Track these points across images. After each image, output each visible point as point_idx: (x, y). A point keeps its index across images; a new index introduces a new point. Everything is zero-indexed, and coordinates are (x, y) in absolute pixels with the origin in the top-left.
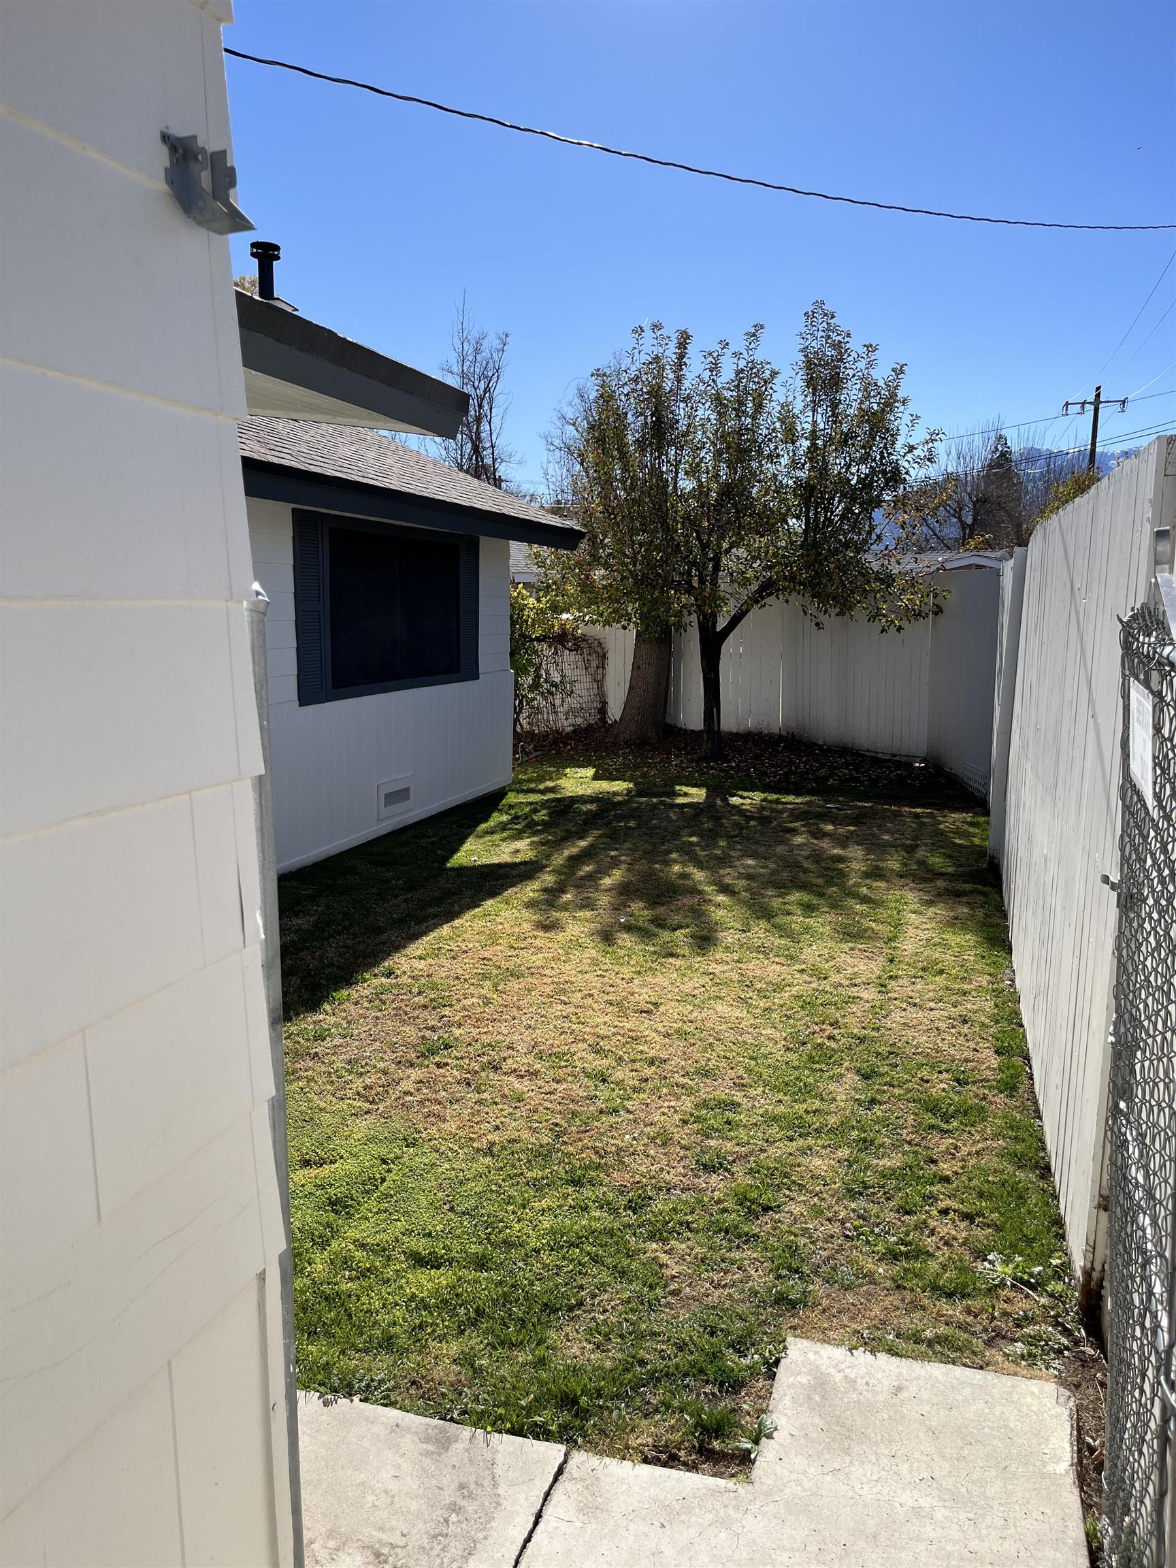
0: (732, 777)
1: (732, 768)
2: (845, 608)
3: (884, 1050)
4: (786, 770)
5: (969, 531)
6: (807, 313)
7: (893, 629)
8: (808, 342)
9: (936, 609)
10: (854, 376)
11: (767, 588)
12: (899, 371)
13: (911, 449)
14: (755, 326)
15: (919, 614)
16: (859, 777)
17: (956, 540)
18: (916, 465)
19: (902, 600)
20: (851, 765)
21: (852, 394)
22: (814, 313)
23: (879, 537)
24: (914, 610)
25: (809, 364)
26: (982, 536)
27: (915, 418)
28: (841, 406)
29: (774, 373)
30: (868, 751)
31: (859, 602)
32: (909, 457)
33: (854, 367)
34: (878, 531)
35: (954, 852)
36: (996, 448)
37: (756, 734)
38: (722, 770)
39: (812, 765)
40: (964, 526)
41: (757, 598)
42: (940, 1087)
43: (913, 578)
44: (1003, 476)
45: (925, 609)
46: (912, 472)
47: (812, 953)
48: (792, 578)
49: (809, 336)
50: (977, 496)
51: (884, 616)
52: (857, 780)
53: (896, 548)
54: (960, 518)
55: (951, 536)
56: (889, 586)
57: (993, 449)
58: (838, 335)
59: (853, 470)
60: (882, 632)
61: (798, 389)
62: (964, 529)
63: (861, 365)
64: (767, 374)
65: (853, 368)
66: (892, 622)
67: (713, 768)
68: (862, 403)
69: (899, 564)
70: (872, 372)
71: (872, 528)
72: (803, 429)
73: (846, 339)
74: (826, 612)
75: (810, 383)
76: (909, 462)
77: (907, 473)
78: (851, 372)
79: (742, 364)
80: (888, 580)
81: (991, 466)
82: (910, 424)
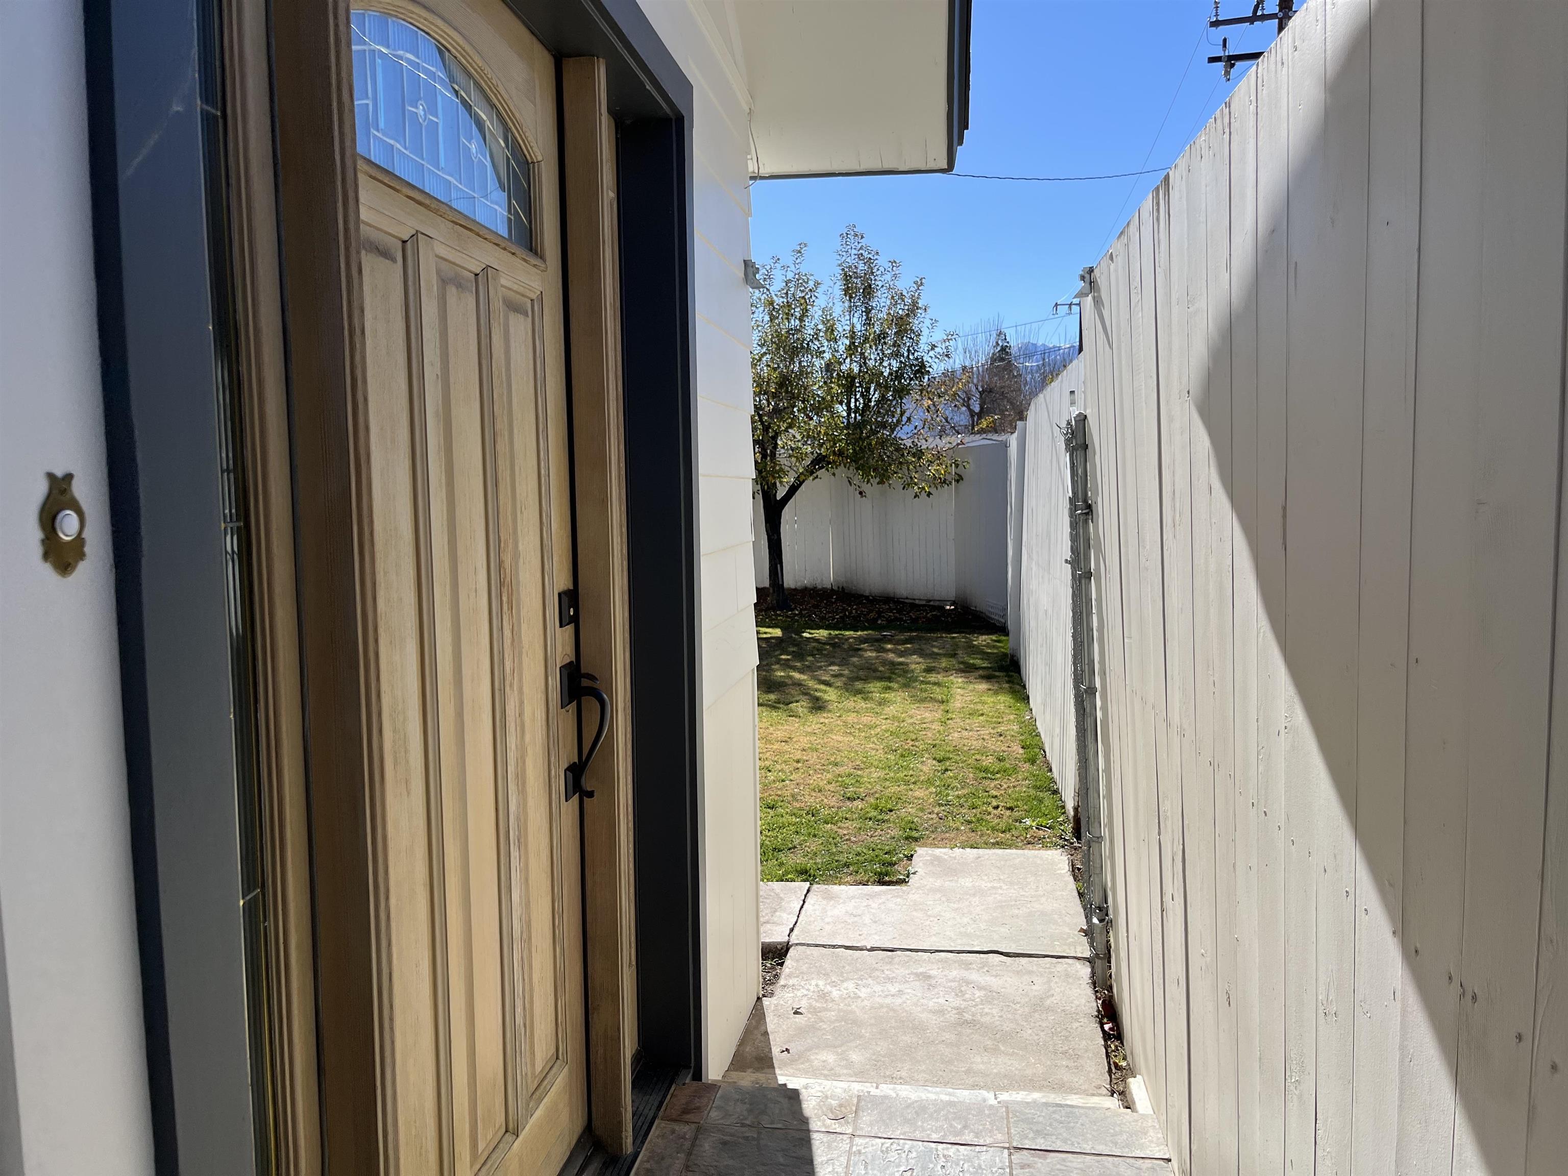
0: (797, 621)
1: (796, 615)
2: (883, 478)
3: (951, 749)
4: (841, 615)
5: (976, 417)
6: (842, 234)
7: (924, 494)
8: (844, 258)
9: (957, 477)
10: (882, 286)
11: (820, 462)
12: (919, 284)
13: (933, 347)
14: (800, 244)
15: (944, 482)
16: (902, 618)
17: (966, 427)
18: (937, 360)
19: (930, 470)
20: (894, 609)
21: (881, 301)
22: (847, 234)
23: (909, 419)
24: (940, 478)
25: (847, 278)
26: (992, 417)
27: (934, 322)
28: (873, 311)
29: (817, 284)
30: (907, 598)
31: (895, 473)
32: (932, 353)
33: (883, 280)
34: (907, 415)
35: (986, 656)
36: (997, 343)
37: (812, 589)
38: (787, 617)
39: (862, 611)
40: (972, 413)
41: (811, 471)
42: (988, 761)
43: (938, 452)
44: (1005, 369)
45: (948, 478)
46: (935, 366)
47: (891, 710)
48: (841, 453)
49: (844, 254)
50: (982, 387)
51: (916, 484)
52: (901, 620)
53: (923, 428)
54: (968, 407)
55: (962, 423)
56: (919, 458)
57: (994, 344)
58: (869, 253)
59: (885, 364)
60: (915, 497)
61: (837, 296)
62: (972, 416)
63: (888, 277)
64: (811, 284)
65: (881, 281)
66: (923, 488)
67: (780, 615)
68: (890, 308)
69: (926, 441)
70: (897, 283)
71: (902, 413)
72: (844, 330)
73: (876, 257)
74: (868, 481)
75: (848, 291)
76: (931, 357)
77: (930, 367)
78: (880, 284)
79: (790, 276)
80: (919, 454)
81: (993, 360)
82: (930, 327)
